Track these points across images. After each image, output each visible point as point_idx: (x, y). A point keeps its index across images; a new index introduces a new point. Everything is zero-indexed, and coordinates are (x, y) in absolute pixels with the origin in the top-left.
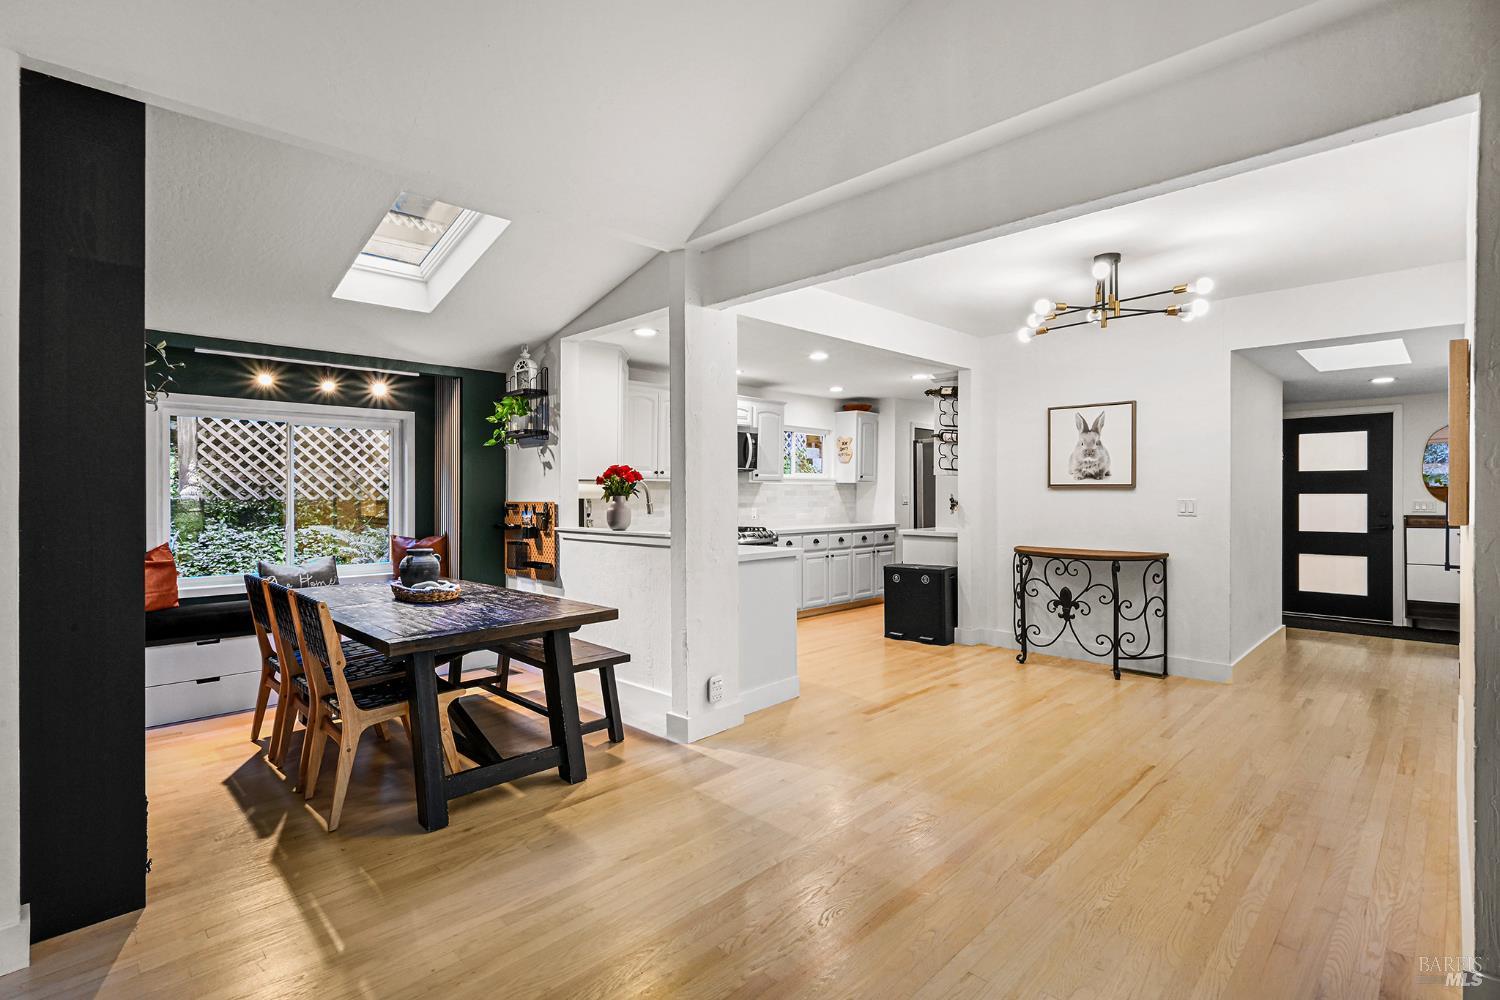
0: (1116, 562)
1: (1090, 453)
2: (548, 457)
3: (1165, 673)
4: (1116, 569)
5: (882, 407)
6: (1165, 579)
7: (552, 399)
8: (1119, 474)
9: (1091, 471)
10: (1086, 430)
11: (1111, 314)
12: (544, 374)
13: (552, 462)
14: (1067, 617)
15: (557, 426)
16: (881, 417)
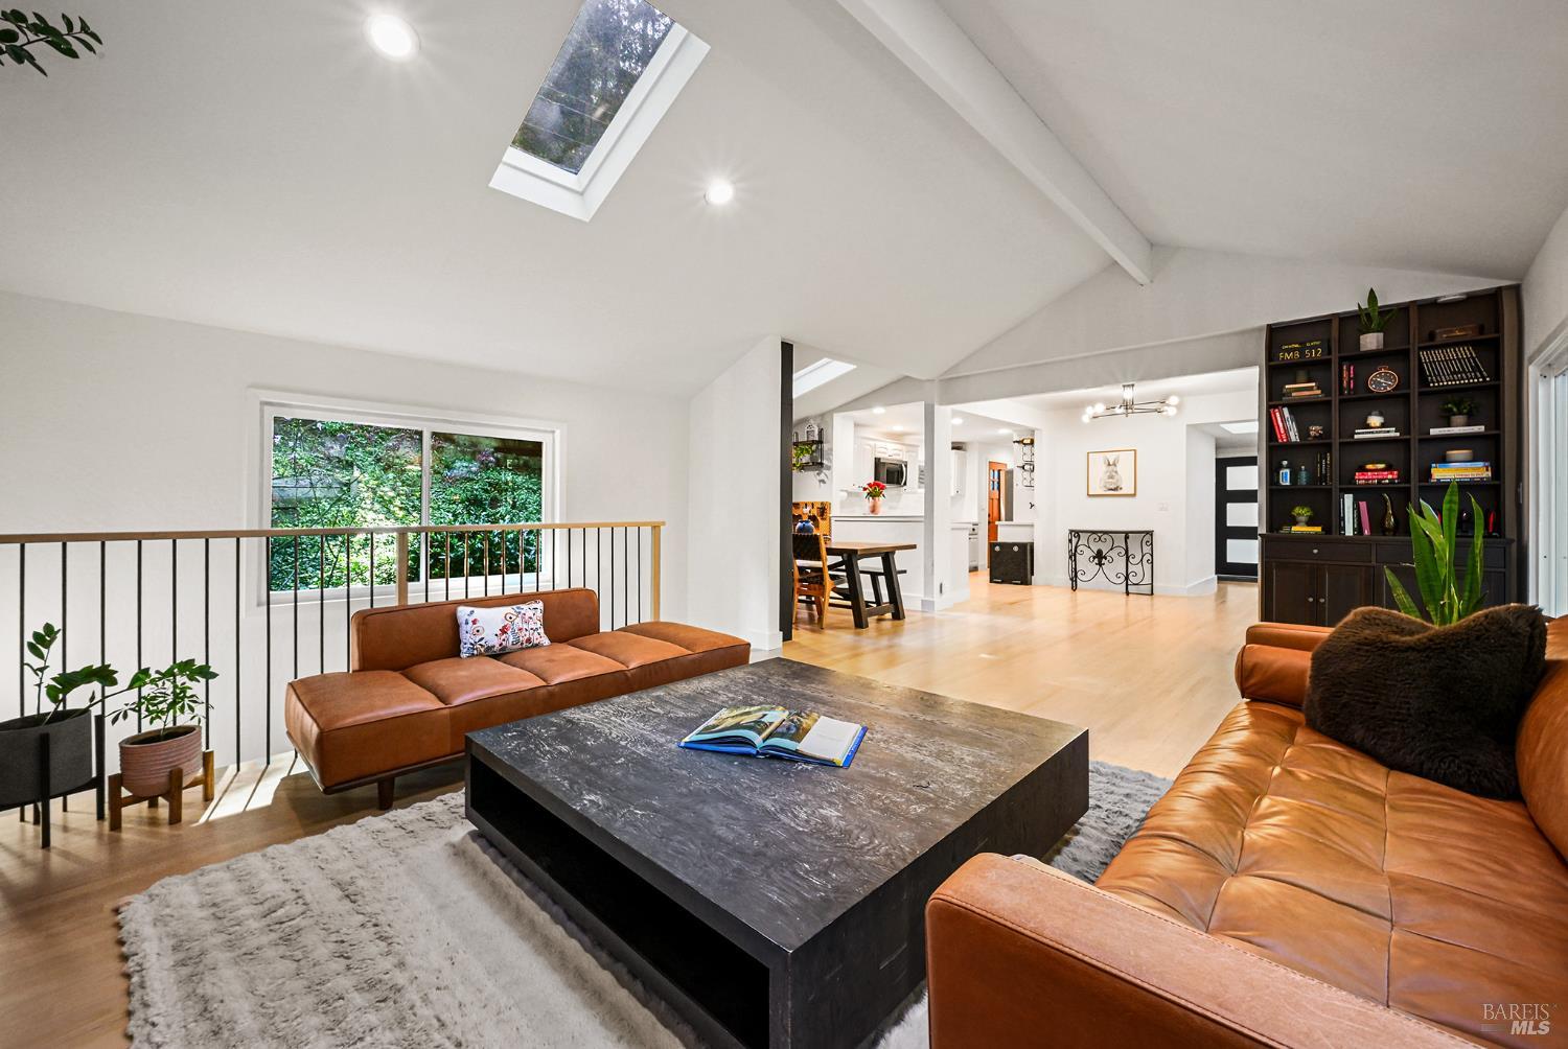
0: (1127, 535)
1: (1111, 477)
2: (822, 476)
3: (1152, 594)
4: (1127, 538)
5: (969, 448)
6: (1152, 544)
7: (826, 446)
8: (1127, 488)
9: (1113, 487)
10: (1109, 465)
11: (1130, 411)
12: (821, 432)
13: (826, 479)
14: (1100, 564)
15: (830, 460)
16: (968, 454)
